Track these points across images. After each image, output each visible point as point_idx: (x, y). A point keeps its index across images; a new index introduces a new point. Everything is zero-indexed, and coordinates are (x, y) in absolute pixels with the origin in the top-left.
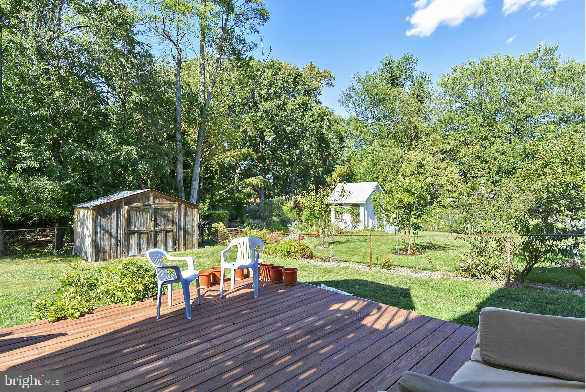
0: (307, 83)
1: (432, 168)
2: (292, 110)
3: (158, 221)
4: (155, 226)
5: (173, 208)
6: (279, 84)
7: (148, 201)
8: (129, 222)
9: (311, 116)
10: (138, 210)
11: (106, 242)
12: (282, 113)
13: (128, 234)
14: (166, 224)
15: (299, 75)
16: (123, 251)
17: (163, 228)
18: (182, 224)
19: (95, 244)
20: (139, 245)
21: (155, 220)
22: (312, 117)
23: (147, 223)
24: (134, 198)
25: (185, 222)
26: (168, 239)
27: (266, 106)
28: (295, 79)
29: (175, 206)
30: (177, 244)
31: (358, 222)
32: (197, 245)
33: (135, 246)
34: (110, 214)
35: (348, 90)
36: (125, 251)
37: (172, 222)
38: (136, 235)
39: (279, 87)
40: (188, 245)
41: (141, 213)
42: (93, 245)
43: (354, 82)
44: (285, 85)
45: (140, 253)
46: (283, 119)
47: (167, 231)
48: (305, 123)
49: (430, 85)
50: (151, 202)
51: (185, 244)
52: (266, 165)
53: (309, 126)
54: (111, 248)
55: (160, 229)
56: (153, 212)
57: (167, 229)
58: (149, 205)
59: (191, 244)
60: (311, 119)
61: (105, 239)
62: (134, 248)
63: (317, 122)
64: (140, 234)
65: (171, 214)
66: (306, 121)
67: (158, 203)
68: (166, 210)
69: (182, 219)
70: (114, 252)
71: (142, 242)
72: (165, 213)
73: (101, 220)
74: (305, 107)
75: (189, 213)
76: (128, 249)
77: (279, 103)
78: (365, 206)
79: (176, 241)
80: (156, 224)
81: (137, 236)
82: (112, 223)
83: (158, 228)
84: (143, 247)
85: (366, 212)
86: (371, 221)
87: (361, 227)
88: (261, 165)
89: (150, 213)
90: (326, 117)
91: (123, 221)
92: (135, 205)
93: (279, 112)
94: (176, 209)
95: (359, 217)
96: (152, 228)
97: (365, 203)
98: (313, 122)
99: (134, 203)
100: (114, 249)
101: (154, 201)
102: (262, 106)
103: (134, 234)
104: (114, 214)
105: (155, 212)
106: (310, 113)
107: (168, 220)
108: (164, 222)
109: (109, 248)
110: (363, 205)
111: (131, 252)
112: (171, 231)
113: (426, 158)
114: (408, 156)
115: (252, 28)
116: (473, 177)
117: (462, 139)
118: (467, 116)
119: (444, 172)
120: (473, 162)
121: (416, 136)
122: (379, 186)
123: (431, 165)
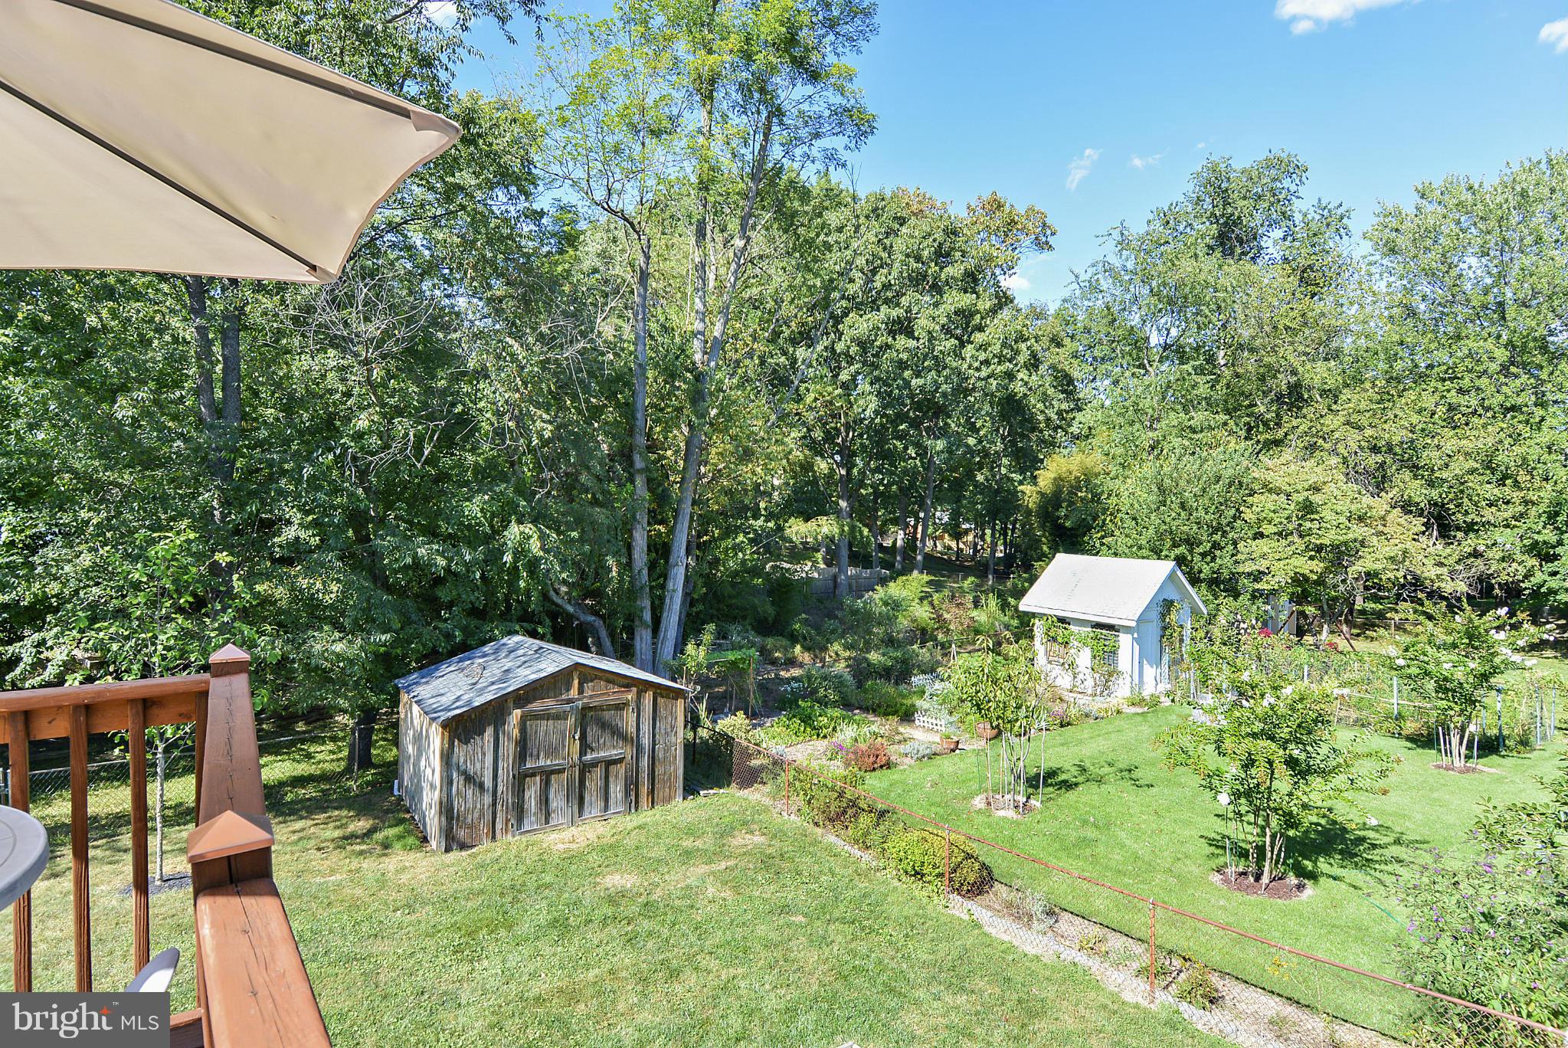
0: (974, 252)
1: (1342, 519)
2: (930, 332)
3: (589, 739)
4: (583, 753)
5: (626, 704)
6: (897, 265)
7: (568, 690)
8: (523, 748)
9: (984, 347)
10: (546, 716)
11: (468, 801)
12: (902, 341)
13: (520, 780)
14: (608, 743)
15: (952, 232)
16: (508, 821)
17: (602, 754)
18: (646, 741)
19: (447, 810)
20: (544, 801)
21: (583, 738)
22: (985, 350)
23: (564, 746)
24: (535, 689)
25: (654, 736)
26: (611, 779)
27: (859, 325)
28: (940, 245)
29: (630, 697)
30: (633, 793)
31: (1110, 674)
32: (680, 791)
33: (536, 805)
34: (481, 733)
35: (1091, 271)
36: (512, 821)
37: (624, 737)
38: (538, 778)
39: (895, 273)
40: (659, 794)
41: (551, 722)
42: (441, 813)
43: (1111, 246)
44: (914, 265)
45: (547, 822)
46: (904, 356)
47: (609, 763)
48: (965, 366)
49: (1345, 238)
50: (574, 693)
51: (652, 792)
52: (855, 471)
53: (977, 375)
54: (482, 815)
55: (594, 759)
56: (579, 716)
57: (611, 756)
58: (569, 701)
59: (667, 790)
60: (982, 356)
61: (470, 792)
62: (533, 810)
63: (999, 363)
64: (547, 775)
65: (621, 717)
66: (968, 360)
67: (590, 693)
68: (609, 710)
69: (646, 728)
70: (488, 825)
71: (552, 795)
72: (607, 715)
73: (460, 752)
74: (964, 324)
75: (662, 712)
76: (520, 812)
77: (895, 314)
78: (1136, 635)
79: (632, 786)
80: (585, 747)
81: (541, 780)
82: (484, 754)
83: (589, 757)
84: (553, 805)
85: (1137, 647)
86: (1150, 672)
87: (1122, 691)
88: (843, 472)
89: (571, 721)
90: (1023, 346)
91: (508, 749)
92: (536, 706)
93: (895, 340)
94: (633, 705)
95: (1115, 662)
96: (576, 757)
97: (1133, 624)
98: (987, 362)
99: (535, 699)
100: (488, 816)
101: (581, 691)
102: (850, 327)
103: (533, 775)
104: (489, 732)
105: (584, 716)
106: (979, 337)
107: (613, 734)
108: (606, 737)
109: (476, 815)
110: (1128, 630)
111: (526, 821)
112: (621, 761)
113: (1325, 483)
114: (1270, 476)
115: (831, 157)
116: (1473, 523)
117: (1441, 410)
118: (1459, 337)
119: (1380, 528)
120: (1473, 481)
121: (1295, 397)
122: (1179, 573)
123: (1339, 508)
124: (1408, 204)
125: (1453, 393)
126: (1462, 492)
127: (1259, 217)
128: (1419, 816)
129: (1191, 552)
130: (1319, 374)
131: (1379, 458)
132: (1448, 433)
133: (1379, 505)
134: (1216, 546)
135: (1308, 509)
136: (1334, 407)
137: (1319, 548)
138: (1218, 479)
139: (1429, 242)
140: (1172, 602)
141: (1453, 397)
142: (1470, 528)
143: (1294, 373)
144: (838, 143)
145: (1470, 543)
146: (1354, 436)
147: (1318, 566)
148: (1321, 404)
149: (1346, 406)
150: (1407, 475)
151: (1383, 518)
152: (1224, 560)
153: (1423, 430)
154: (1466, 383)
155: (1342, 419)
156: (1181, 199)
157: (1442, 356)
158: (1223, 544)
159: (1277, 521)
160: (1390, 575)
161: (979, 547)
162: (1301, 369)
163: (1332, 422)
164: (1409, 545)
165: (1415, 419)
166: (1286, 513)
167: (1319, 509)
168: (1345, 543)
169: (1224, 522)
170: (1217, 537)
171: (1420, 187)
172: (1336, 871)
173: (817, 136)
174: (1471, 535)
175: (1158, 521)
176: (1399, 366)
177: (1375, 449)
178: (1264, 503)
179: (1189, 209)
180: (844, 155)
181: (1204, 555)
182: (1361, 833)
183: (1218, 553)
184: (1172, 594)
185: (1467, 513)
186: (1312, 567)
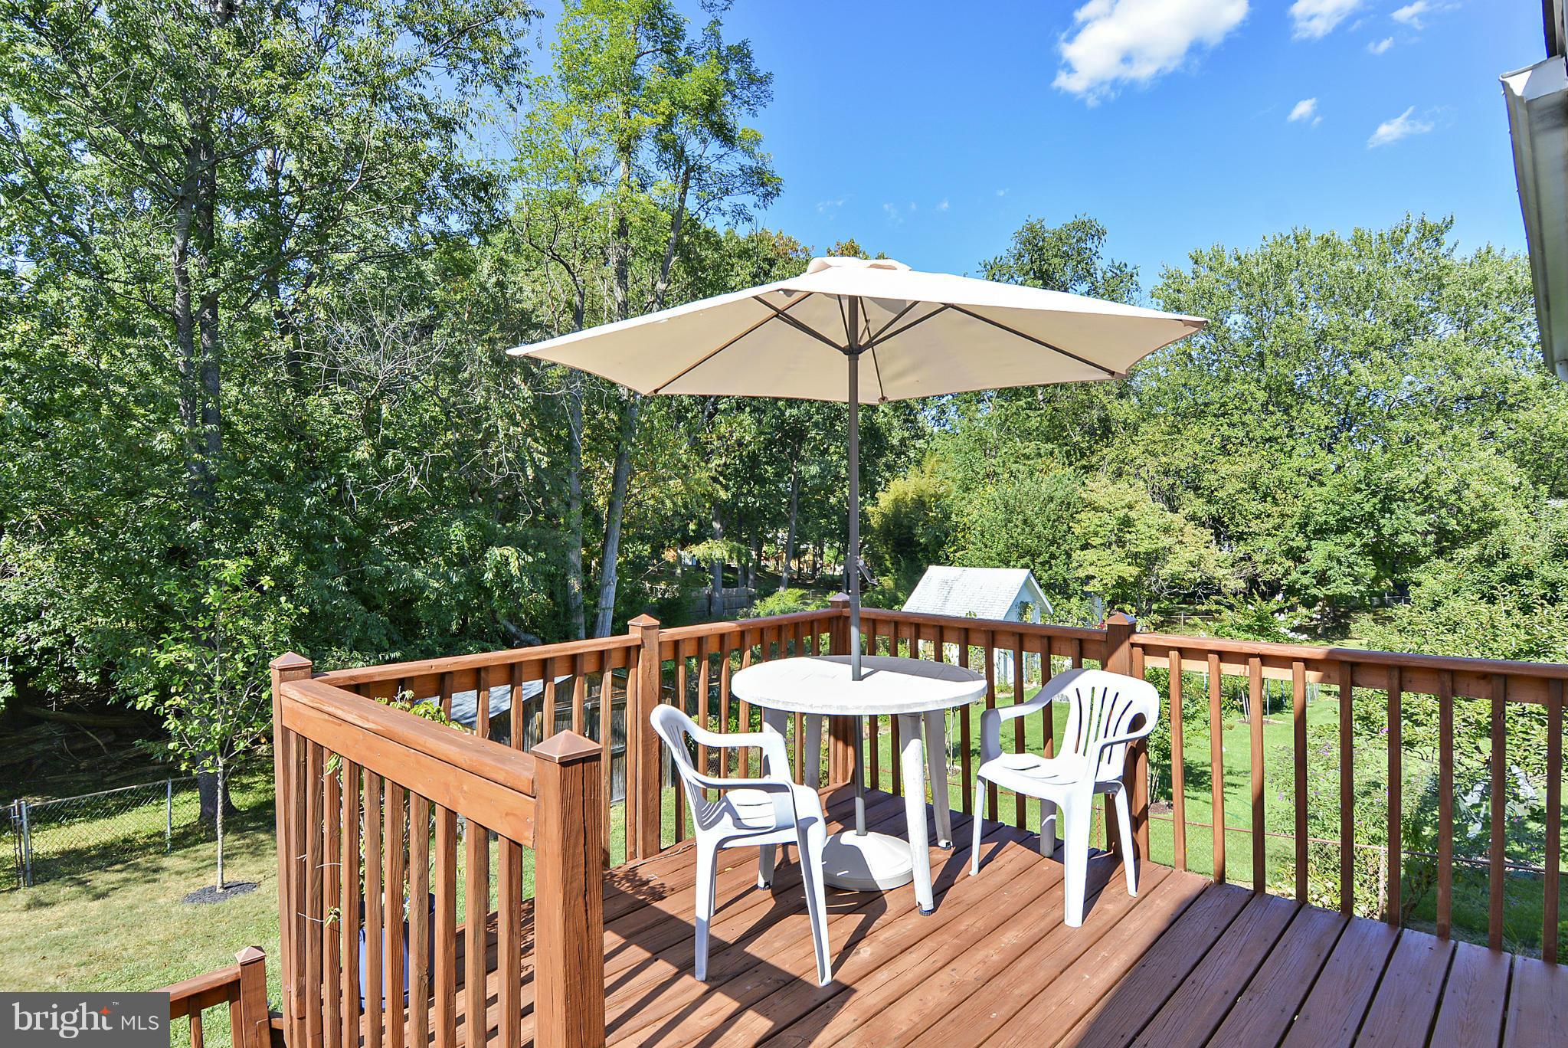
1: (1153, 531)
113: (1136, 502)
114: (1094, 497)
115: (740, 212)
116: (1242, 533)
117: (1217, 440)
118: (1227, 381)
119: (1180, 538)
120: (1242, 499)
121: (1105, 430)
122: (1032, 579)
123: (1150, 522)
124: (1187, 269)
125: (1225, 426)
126: (1234, 507)
127: (1068, 271)
128: (1239, 755)
129: (1033, 561)
130: (1123, 410)
131: (1171, 481)
132: (1222, 459)
133: (1178, 520)
134: (1053, 556)
135: (1126, 523)
136: (1135, 438)
137: (1136, 555)
138: (1051, 499)
139: (1204, 302)
140: (1027, 604)
141: (1225, 430)
142: (1241, 537)
143: (1103, 408)
144: (749, 200)
145: (1241, 550)
146: (1152, 464)
147: (1135, 571)
148: (1123, 435)
149: (1144, 437)
150: (1191, 494)
151: (1181, 530)
152: (1059, 568)
153: (1203, 457)
154: (1235, 418)
155: (1142, 449)
156: (1005, 254)
157: (1215, 396)
158: (1057, 554)
159: (1102, 534)
160: (1190, 575)
161: (818, 566)
162: (1109, 406)
163: (1134, 451)
164: (1203, 551)
165: (1197, 448)
166: (1110, 527)
167: (1136, 523)
168: (1156, 551)
169: (1058, 535)
170: (1053, 549)
171: (1194, 255)
172: (1195, 794)
173: (727, 192)
174: (1242, 543)
175: (1006, 536)
176: (1184, 404)
177: (1166, 473)
178: (1088, 520)
179: (1012, 263)
180: (751, 210)
181: (1043, 564)
182: (1203, 769)
183: (1053, 562)
184: (1027, 598)
185: (1238, 525)
186: (1130, 572)
